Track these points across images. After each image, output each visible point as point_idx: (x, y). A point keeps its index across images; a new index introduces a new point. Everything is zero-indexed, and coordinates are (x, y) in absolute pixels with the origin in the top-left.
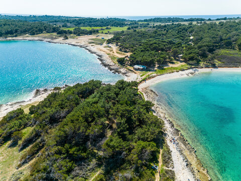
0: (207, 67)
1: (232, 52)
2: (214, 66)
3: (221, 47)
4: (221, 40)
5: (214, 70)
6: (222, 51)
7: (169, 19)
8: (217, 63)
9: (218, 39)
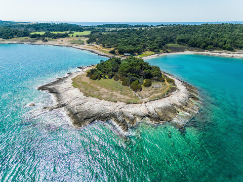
0: (164, 53)
1: (174, 45)
2: (168, 52)
3: (167, 43)
4: (167, 38)
5: (169, 54)
6: (169, 45)
7: (119, 26)
8: (169, 51)
9: (165, 38)
